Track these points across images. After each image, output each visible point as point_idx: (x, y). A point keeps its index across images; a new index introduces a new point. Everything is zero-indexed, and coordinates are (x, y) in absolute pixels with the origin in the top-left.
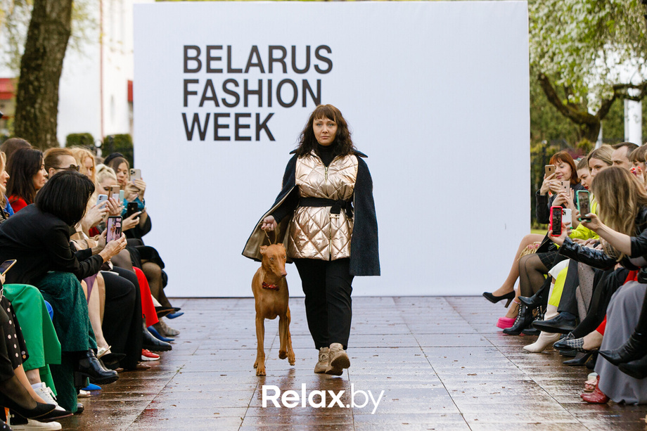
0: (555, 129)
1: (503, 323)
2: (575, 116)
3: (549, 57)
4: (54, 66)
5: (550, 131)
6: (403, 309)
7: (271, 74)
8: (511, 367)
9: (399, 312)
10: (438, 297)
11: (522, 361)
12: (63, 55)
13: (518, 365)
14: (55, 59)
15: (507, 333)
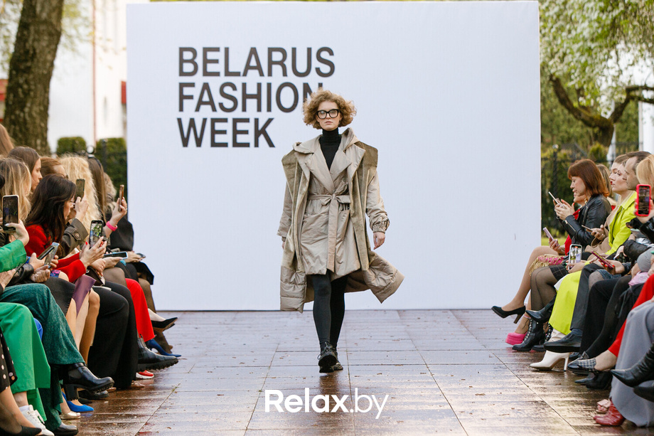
0: (566, 132)
1: (512, 339)
2: (587, 119)
3: (559, 57)
4: (45, 69)
5: (561, 134)
6: (408, 324)
7: (270, 78)
8: (521, 386)
9: (403, 327)
10: (445, 310)
11: (532, 380)
12: (54, 56)
13: (528, 384)
14: (45, 62)
15: (516, 349)
